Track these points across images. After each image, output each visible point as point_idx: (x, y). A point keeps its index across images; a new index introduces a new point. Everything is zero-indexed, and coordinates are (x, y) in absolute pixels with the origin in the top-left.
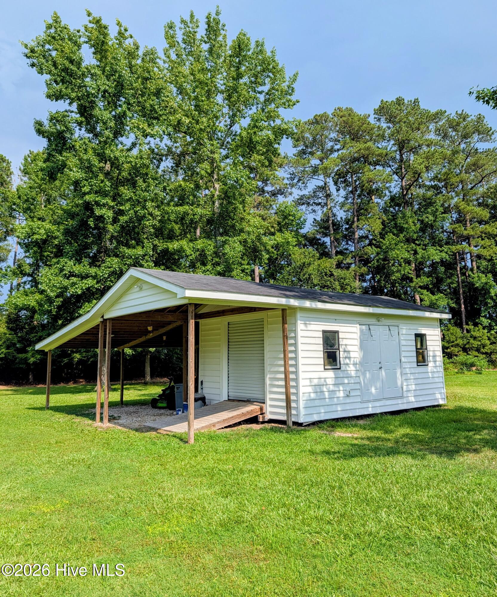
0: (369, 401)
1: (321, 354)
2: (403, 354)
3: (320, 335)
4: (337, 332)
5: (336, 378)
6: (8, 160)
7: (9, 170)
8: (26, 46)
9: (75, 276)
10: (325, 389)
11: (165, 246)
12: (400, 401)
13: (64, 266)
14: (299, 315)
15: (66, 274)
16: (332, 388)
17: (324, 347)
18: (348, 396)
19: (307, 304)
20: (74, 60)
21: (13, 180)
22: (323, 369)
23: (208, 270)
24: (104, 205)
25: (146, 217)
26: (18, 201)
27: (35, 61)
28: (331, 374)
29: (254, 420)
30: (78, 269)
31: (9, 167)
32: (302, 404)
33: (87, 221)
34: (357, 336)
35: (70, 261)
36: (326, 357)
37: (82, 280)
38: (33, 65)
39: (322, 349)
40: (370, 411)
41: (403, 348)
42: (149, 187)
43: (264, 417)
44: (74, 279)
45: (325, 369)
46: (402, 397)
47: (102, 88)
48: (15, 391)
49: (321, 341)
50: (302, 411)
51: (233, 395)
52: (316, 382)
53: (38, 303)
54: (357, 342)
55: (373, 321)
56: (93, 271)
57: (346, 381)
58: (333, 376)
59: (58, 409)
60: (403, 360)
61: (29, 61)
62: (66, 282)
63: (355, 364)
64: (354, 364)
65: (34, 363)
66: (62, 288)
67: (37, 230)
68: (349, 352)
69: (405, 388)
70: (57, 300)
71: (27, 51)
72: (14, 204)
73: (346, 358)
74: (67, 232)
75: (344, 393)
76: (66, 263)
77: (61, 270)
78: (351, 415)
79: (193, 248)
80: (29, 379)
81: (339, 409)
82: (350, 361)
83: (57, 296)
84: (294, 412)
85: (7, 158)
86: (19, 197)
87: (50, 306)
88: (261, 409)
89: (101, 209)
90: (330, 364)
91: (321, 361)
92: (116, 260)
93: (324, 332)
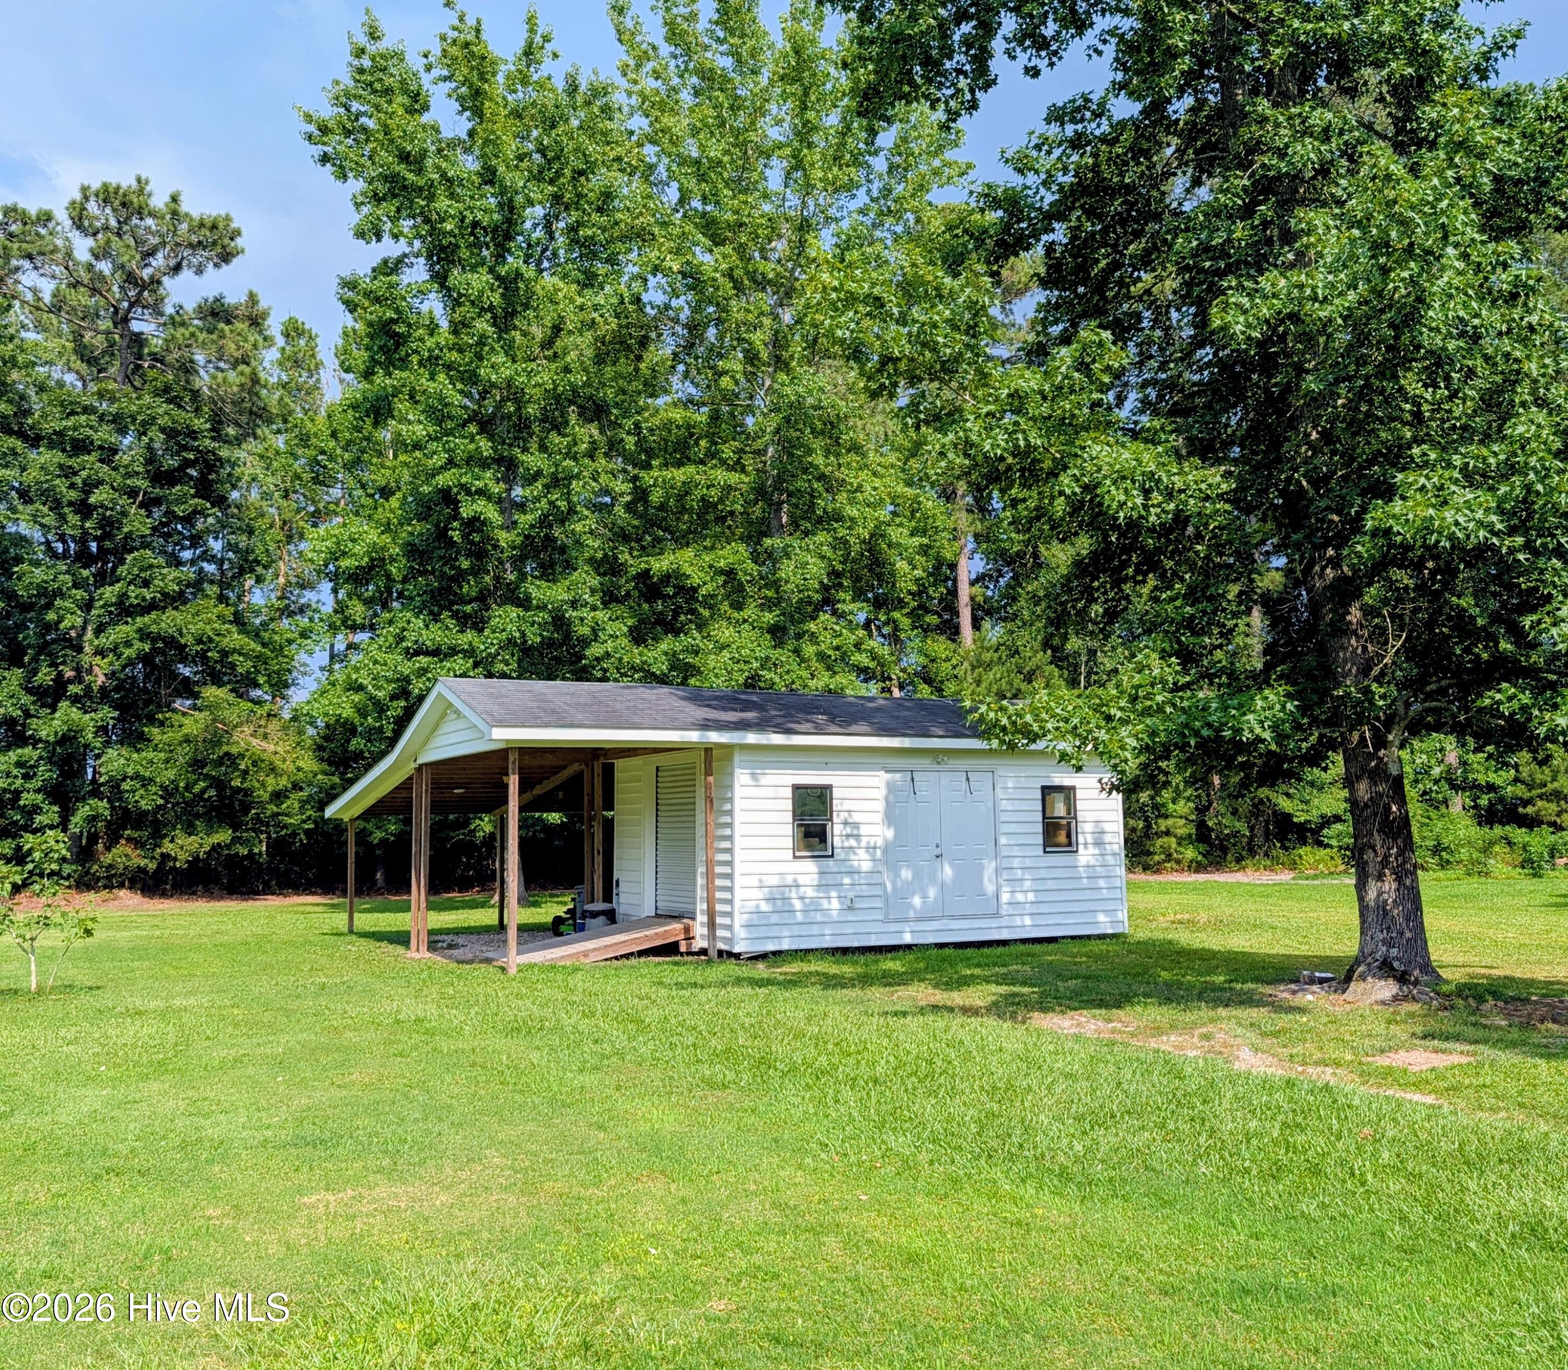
0: (906, 920)
1: (788, 829)
2: (1005, 828)
3: (788, 793)
4: (829, 788)
5: (821, 873)
6: (310, 331)
7: (313, 356)
8: (308, 118)
9: (427, 653)
10: (793, 895)
11: (643, 566)
12: (993, 923)
13: (404, 629)
14: (737, 758)
15: (408, 648)
16: (810, 892)
17: (794, 815)
18: (850, 908)
19: (752, 738)
20: (409, 153)
21: (323, 381)
22: (791, 857)
23: (745, 621)
24: (481, 492)
25: (576, 513)
26: (332, 443)
27: (329, 149)
28: (810, 866)
29: (670, 949)
30: (434, 635)
31: (312, 349)
32: (739, 920)
33: (446, 529)
34: (882, 793)
35: (417, 617)
36: (801, 835)
37: (441, 661)
38: (325, 159)
39: (790, 820)
40: (907, 939)
41: (1003, 817)
42: (576, 444)
43: (689, 946)
44: (423, 660)
45: (795, 857)
46: (997, 915)
47: (470, 218)
48: (333, 906)
49: (789, 805)
50: (740, 932)
51: (664, 906)
52: (774, 881)
53: (359, 711)
54: (880, 806)
55: (925, 762)
56: (468, 637)
57: (847, 881)
58: (815, 870)
59: (378, 936)
60: (1003, 840)
61: (317, 150)
62: (407, 668)
63: (870, 849)
64: (868, 848)
65: (383, 841)
66: (398, 680)
67: (350, 545)
68: (856, 825)
69: (1005, 897)
70: (395, 704)
71: (312, 128)
72: (323, 452)
73: (848, 836)
74: (411, 550)
75: (841, 903)
76: (409, 622)
77: (400, 639)
78: (856, 944)
79: (711, 566)
80: (376, 881)
81: (827, 932)
82: (859, 841)
83: (394, 697)
84: (720, 933)
85: (307, 327)
86: (334, 435)
87: (380, 718)
88: (687, 930)
89: (473, 501)
90: (809, 847)
91: (789, 843)
92: (514, 612)
93: (796, 788)
